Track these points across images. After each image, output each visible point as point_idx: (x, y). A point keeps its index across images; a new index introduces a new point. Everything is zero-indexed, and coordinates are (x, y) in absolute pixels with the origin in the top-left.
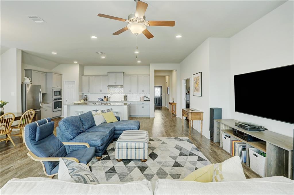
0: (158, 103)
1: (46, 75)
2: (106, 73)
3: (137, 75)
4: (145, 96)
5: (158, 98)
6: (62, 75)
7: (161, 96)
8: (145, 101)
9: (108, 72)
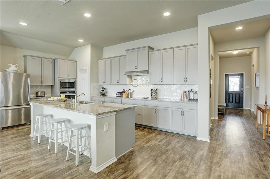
0: (236, 102)
1: (53, 62)
2: (124, 53)
3: (173, 48)
4: (192, 91)
5: (236, 94)
6: (76, 61)
7: (243, 91)
8: (190, 100)
9: (126, 50)
